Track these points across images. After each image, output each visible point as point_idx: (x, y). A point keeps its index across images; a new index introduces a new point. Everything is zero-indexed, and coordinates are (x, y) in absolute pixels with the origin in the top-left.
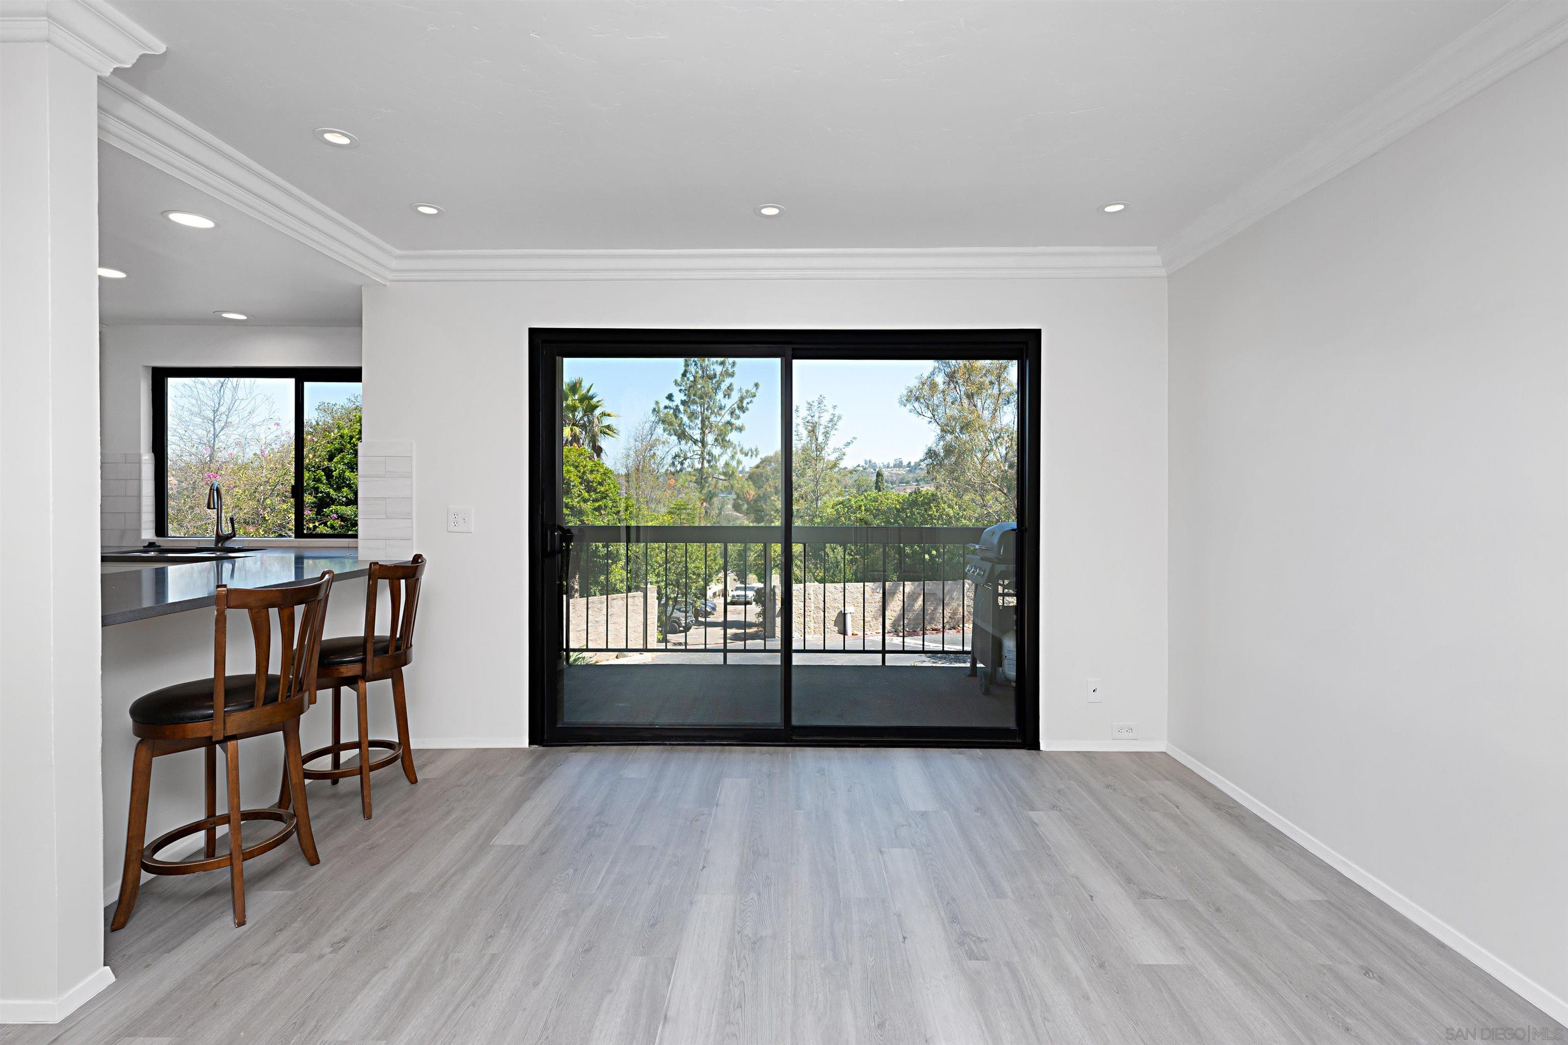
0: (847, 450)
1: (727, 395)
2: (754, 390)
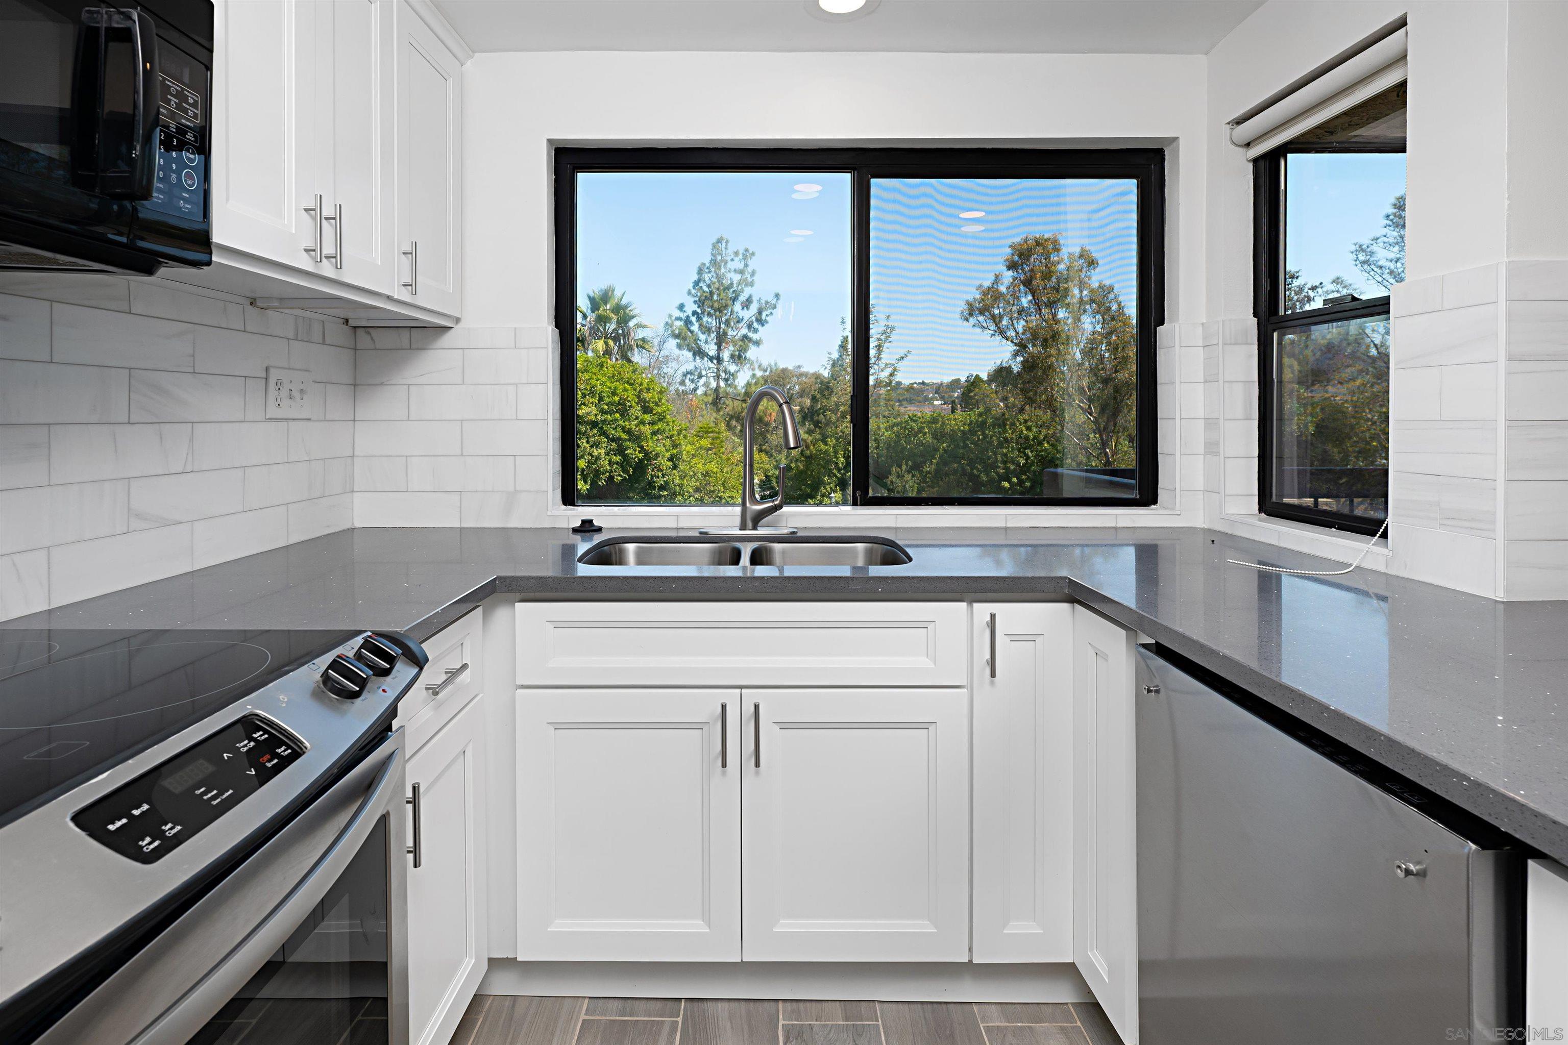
0: (900, 365)
1: (745, 307)
2: (774, 302)
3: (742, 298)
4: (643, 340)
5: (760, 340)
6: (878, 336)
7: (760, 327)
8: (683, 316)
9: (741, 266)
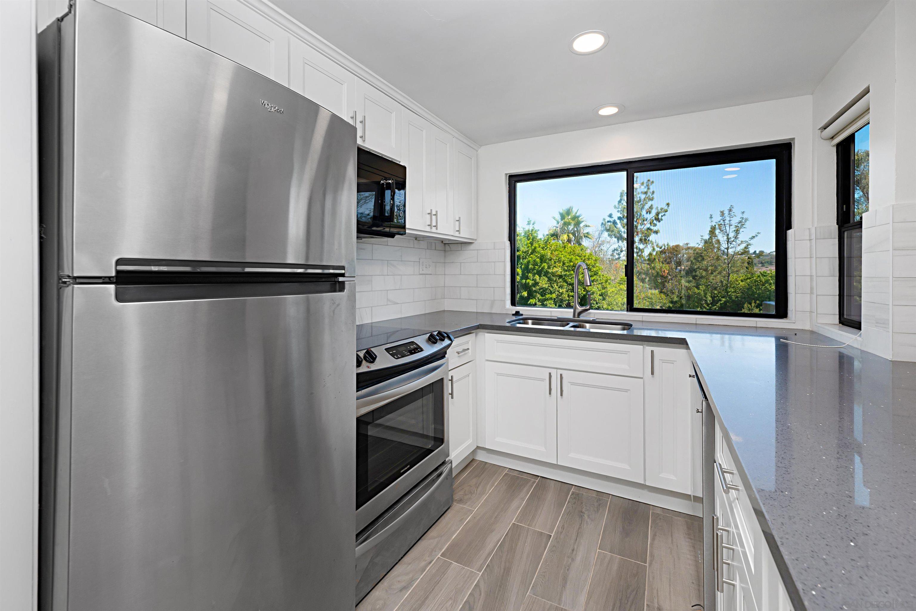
0: (751, 242)
1: (648, 212)
2: (666, 208)
3: (647, 207)
4: (588, 233)
5: (658, 230)
6: (736, 224)
7: (658, 223)
8: (612, 220)
9: (646, 190)
